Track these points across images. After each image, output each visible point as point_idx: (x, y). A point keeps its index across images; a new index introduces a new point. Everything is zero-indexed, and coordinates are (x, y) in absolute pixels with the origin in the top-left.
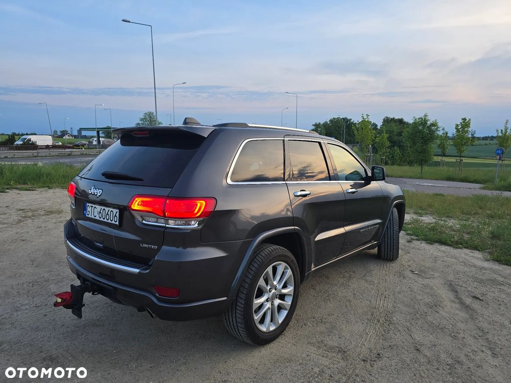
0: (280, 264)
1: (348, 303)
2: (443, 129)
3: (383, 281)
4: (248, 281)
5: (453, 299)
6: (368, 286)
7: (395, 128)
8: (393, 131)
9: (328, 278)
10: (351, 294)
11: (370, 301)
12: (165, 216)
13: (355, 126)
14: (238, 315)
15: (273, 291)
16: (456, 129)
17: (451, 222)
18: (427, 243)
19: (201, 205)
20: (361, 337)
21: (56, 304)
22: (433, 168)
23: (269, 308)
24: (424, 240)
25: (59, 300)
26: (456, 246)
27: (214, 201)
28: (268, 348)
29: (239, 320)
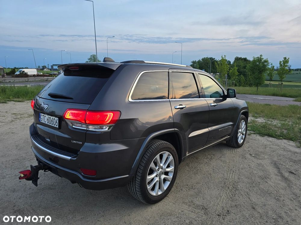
0: (165, 153)
1: (209, 176)
2: (272, 64)
3: (232, 161)
4: (143, 165)
5: (277, 173)
6: (222, 164)
7: (242, 64)
8: (241, 66)
9: (197, 159)
10: (211, 169)
11: (224, 174)
12: (86, 123)
13: (217, 63)
14: (136, 186)
15: (161, 170)
16: (280, 64)
17: (275, 122)
18: (260, 136)
19: (110, 116)
20: (217, 198)
21: (20, 178)
22: (264, 88)
23: (157, 181)
24: (258, 134)
25: (22, 175)
26: (278, 138)
27: (119, 113)
28: (157, 205)
29: (137, 189)
